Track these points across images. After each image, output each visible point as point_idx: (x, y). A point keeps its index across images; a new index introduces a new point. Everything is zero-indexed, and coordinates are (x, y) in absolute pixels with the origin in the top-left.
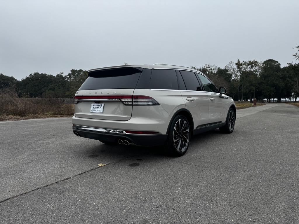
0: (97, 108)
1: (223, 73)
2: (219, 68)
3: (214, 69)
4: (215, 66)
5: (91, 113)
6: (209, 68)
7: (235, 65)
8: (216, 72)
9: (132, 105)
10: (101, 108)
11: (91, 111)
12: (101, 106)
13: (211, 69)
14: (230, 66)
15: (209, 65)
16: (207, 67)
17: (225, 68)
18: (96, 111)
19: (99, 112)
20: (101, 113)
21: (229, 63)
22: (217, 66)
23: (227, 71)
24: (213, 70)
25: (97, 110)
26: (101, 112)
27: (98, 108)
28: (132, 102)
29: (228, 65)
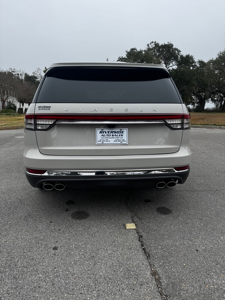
0: (113, 135)
1: (31, 80)
2: (26, 74)
3: (21, 75)
4: (22, 71)
5: (99, 145)
6: (15, 73)
7: (43, 72)
8: (23, 78)
9: (182, 128)
10: (122, 135)
11: (98, 143)
12: (122, 132)
13: (18, 74)
14: (37, 73)
15: (14, 69)
16: (12, 71)
17: (33, 75)
18: (112, 141)
19: (120, 142)
20: (125, 145)
21: (37, 70)
22: (23, 71)
23: (36, 78)
24: (19, 75)
25: (114, 139)
26: (124, 142)
27: (115, 137)
28: (182, 124)
29: (36, 71)
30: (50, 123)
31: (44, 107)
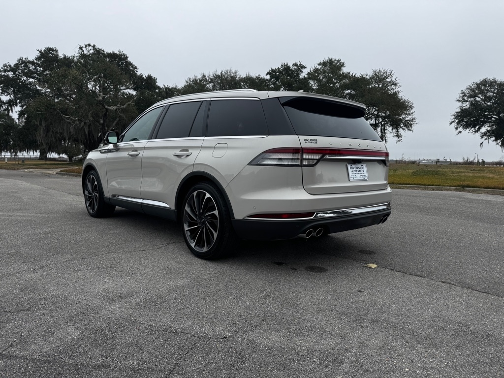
0: (358, 172)
5: (352, 181)
10: (363, 171)
12: (363, 168)
18: (358, 177)
19: (363, 178)
20: (366, 181)
25: (360, 175)
26: (366, 178)
27: (360, 173)
30: (317, 158)
31: (311, 140)
